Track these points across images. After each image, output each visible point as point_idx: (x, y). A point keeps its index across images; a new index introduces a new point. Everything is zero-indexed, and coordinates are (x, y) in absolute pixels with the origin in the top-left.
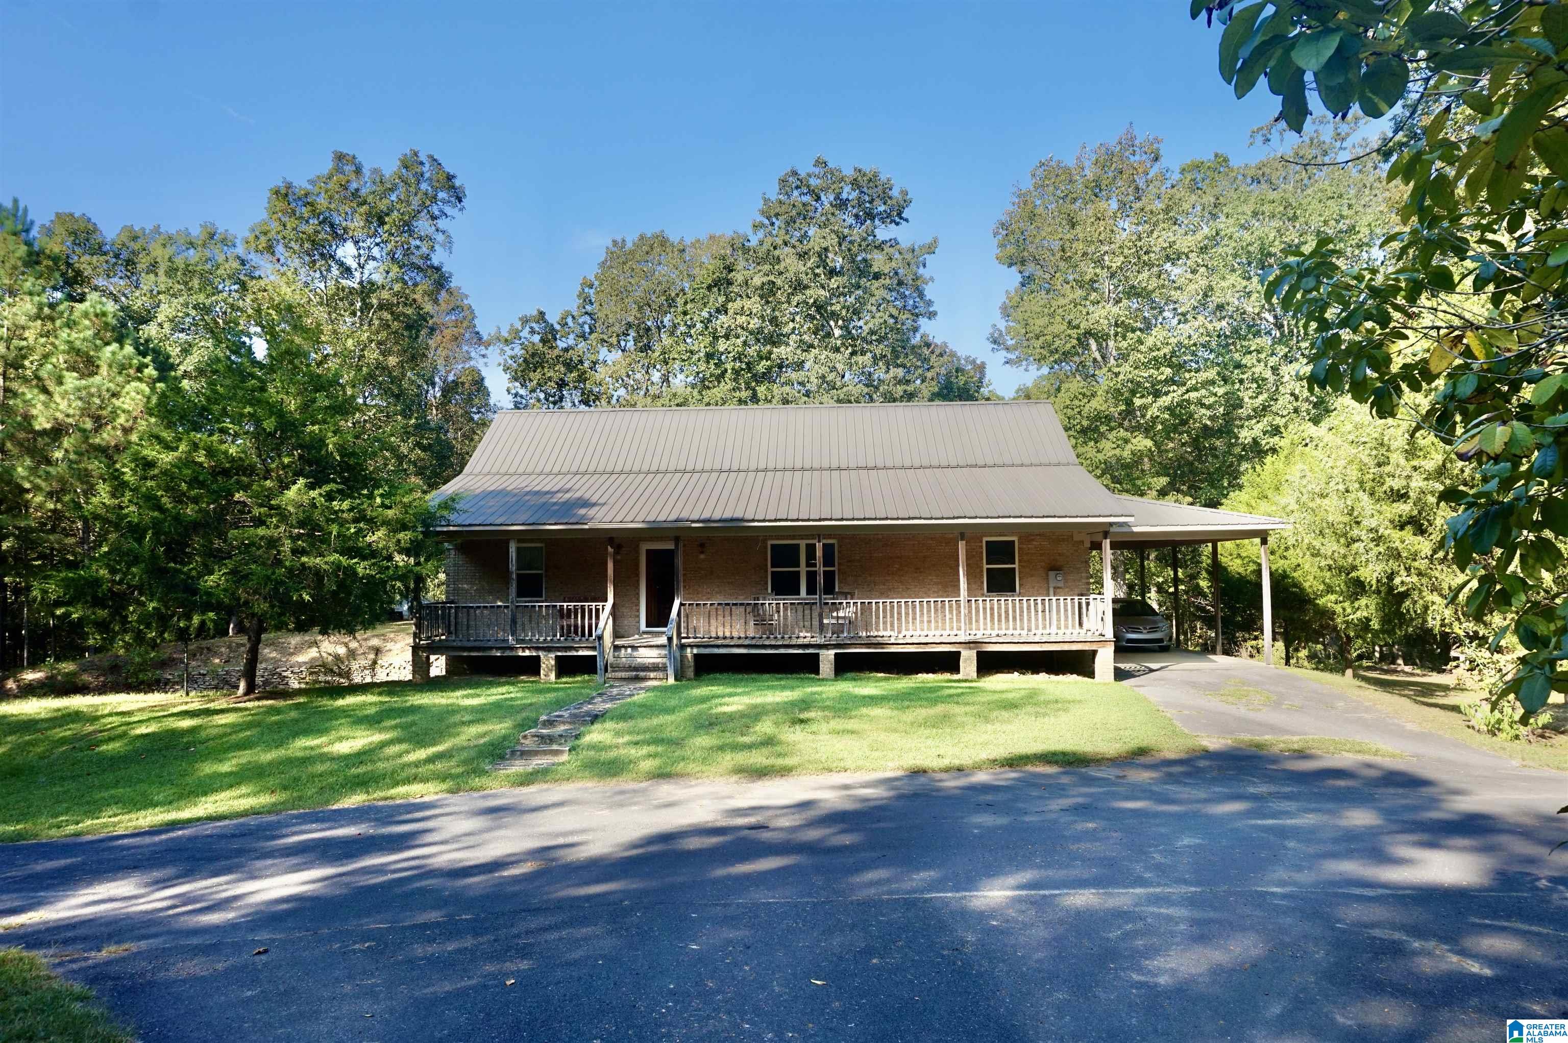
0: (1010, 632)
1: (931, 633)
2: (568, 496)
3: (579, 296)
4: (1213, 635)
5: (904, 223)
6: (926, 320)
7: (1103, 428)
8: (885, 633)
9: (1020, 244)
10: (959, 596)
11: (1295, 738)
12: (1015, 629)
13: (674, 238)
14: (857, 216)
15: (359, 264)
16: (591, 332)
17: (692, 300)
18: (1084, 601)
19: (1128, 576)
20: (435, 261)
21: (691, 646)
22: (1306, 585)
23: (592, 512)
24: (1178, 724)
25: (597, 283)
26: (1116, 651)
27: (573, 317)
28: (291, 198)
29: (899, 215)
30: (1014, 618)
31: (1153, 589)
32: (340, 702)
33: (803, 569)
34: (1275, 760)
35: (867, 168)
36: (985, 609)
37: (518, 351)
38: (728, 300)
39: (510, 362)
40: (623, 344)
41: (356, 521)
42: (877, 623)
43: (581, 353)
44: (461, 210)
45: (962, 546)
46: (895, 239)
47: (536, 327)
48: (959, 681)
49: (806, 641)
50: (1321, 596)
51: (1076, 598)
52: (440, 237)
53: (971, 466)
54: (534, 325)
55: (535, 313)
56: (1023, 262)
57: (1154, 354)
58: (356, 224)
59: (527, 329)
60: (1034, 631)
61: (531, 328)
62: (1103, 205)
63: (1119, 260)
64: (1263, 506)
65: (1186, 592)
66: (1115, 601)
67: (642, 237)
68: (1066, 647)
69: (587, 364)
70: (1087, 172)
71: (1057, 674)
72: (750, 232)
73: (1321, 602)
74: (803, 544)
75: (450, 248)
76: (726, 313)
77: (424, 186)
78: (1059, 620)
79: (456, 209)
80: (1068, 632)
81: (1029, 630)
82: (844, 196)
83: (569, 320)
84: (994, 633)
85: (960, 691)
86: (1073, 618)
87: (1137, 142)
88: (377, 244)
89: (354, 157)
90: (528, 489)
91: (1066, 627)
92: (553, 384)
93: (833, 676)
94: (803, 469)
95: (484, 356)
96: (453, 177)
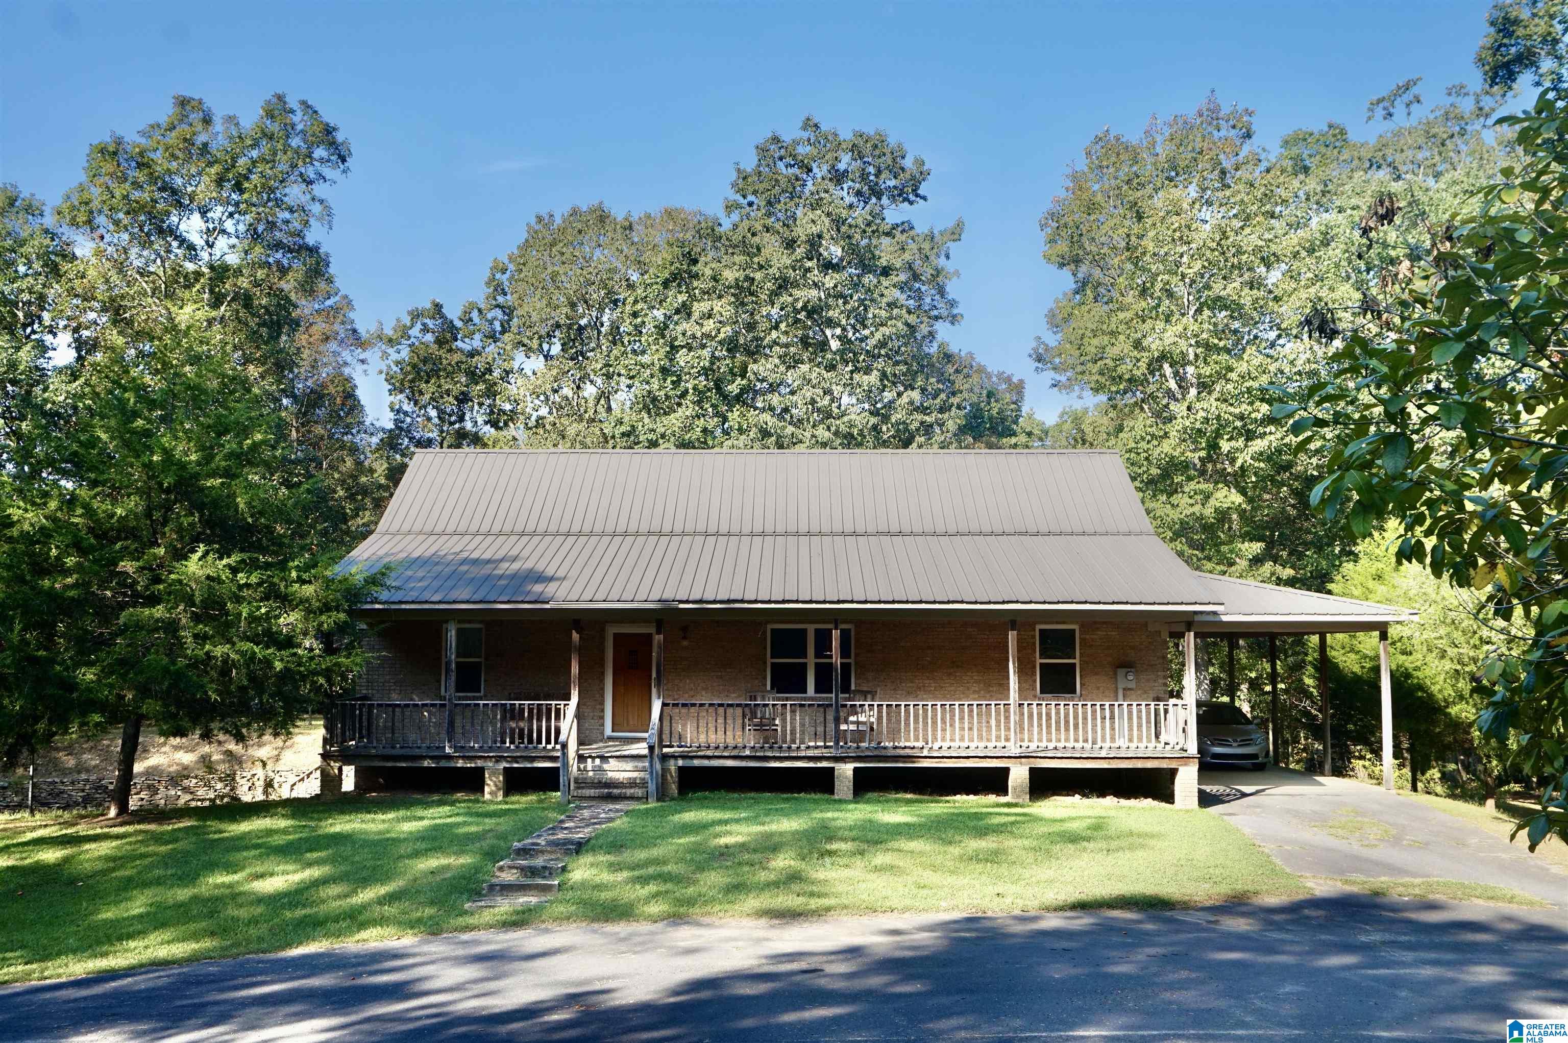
0: (1070, 745)
1: (973, 745)
2: (516, 566)
3: (488, 284)
4: (1321, 747)
5: (921, 201)
6: (947, 324)
7: (1178, 479)
8: (917, 744)
9: (1076, 240)
10: (1008, 698)
11: (1418, 881)
12: (1076, 740)
13: (618, 213)
14: (859, 193)
15: (207, 242)
16: (503, 332)
17: (644, 299)
18: (1161, 708)
19: (1211, 670)
20: (311, 239)
21: (674, 757)
22: (1435, 689)
23: (551, 588)
24: (1278, 861)
25: (512, 267)
26: (1200, 770)
27: (480, 311)
28: (122, 158)
29: (915, 191)
30: (1076, 726)
31: (1244, 687)
32: (244, 827)
33: (811, 660)
34: (1394, 908)
35: (870, 131)
36: (1040, 715)
37: (405, 353)
38: (693, 298)
39: (395, 368)
40: (545, 347)
41: (266, 598)
42: (908, 731)
43: (490, 359)
44: (344, 171)
45: (1012, 636)
46: (909, 222)
47: (430, 323)
48: (1009, 805)
49: (817, 753)
50: (1454, 703)
51: (1153, 704)
52: (316, 208)
53: (1021, 534)
54: (428, 321)
55: (428, 305)
56: (1077, 261)
57: (1247, 384)
58: (204, 188)
59: (419, 326)
60: (1099, 744)
61: (424, 324)
62: (1176, 193)
63: (1197, 266)
64: (1381, 590)
65: (1286, 691)
66: (1199, 704)
67: (574, 212)
68: (1139, 764)
69: (496, 373)
70: (1159, 150)
71: (1128, 797)
72: (721, 214)
73: (1453, 710)
74: (811, 628)
75: (330, 222)
76: (689, 315)
77: (295, 142)
78: (1131, 729)
79: (339, 171)
80: (1142, 746)
81: (1094, 743)
82: (842, 166)
83: (475, 315)
84: (1051, 746)
85: (1013, 819)
86: (1148, 728)
87: (1222, 114)
88: (231, 215)
89: (200, 102)
90: (465, 555)
91: (1140, 739)
92: (451, 399)
93: (851, 797)
94: (809, 534)
95: (363, 361)
96: (334, 129)
